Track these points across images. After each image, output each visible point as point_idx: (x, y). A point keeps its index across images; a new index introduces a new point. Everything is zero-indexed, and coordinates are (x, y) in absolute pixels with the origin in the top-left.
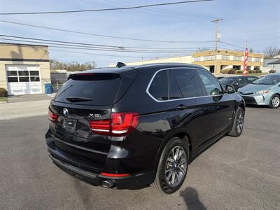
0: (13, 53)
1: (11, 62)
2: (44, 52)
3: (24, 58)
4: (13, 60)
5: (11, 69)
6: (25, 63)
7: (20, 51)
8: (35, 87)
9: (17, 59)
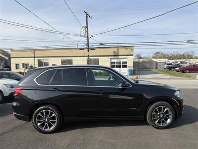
0: (114, 52)
1: (113, 57)
2: (130, 50)
3: (119, 54)
4: (114, 56)
5: (113, 61)
6: (120, 57)
7: (118, 50)
8: (124, 71)
9: (116, 55)
